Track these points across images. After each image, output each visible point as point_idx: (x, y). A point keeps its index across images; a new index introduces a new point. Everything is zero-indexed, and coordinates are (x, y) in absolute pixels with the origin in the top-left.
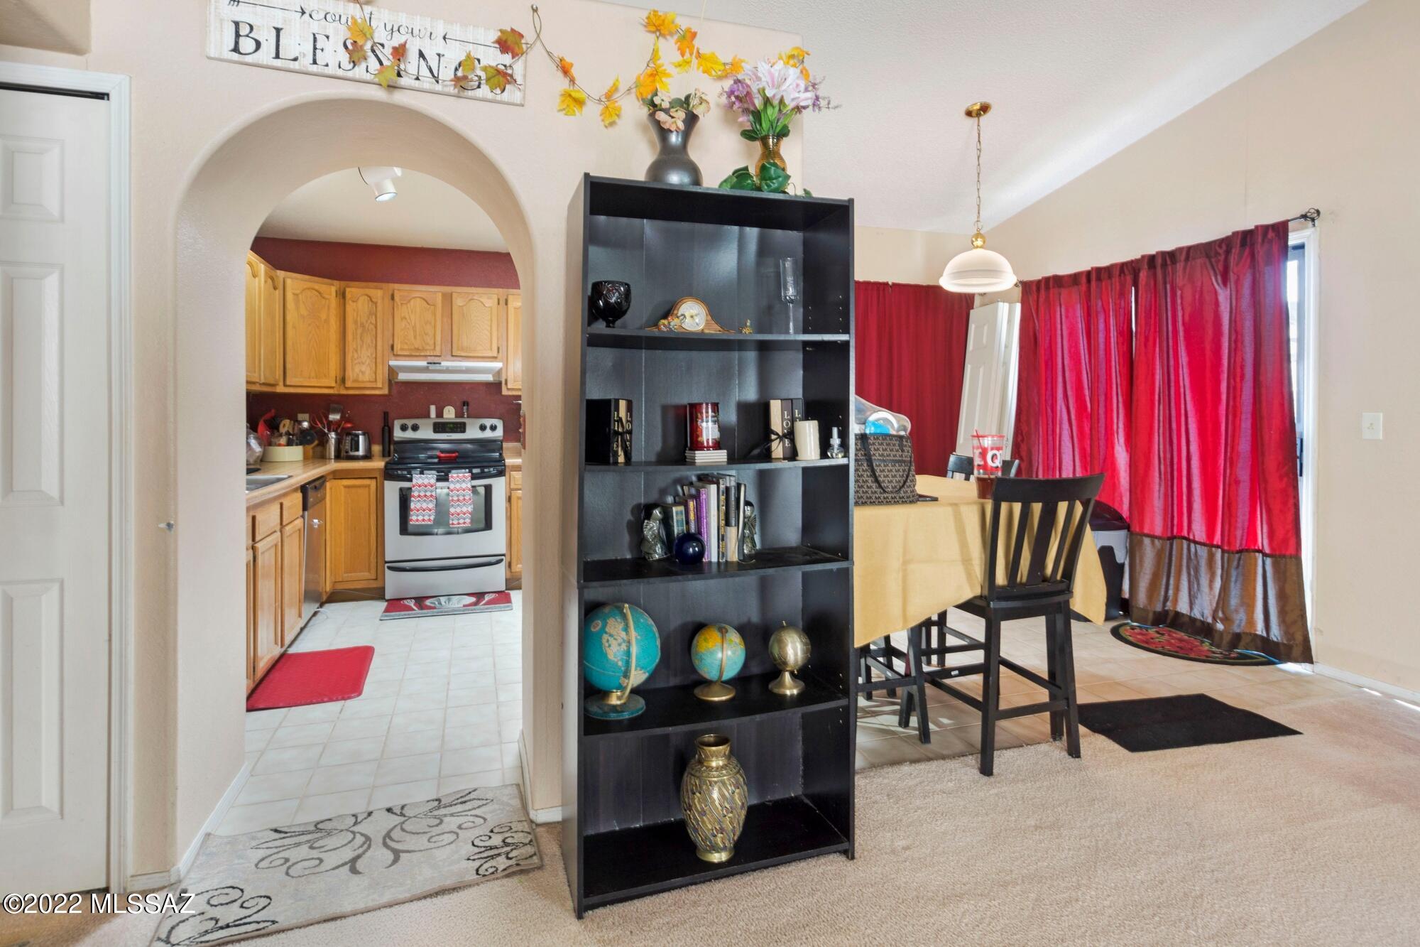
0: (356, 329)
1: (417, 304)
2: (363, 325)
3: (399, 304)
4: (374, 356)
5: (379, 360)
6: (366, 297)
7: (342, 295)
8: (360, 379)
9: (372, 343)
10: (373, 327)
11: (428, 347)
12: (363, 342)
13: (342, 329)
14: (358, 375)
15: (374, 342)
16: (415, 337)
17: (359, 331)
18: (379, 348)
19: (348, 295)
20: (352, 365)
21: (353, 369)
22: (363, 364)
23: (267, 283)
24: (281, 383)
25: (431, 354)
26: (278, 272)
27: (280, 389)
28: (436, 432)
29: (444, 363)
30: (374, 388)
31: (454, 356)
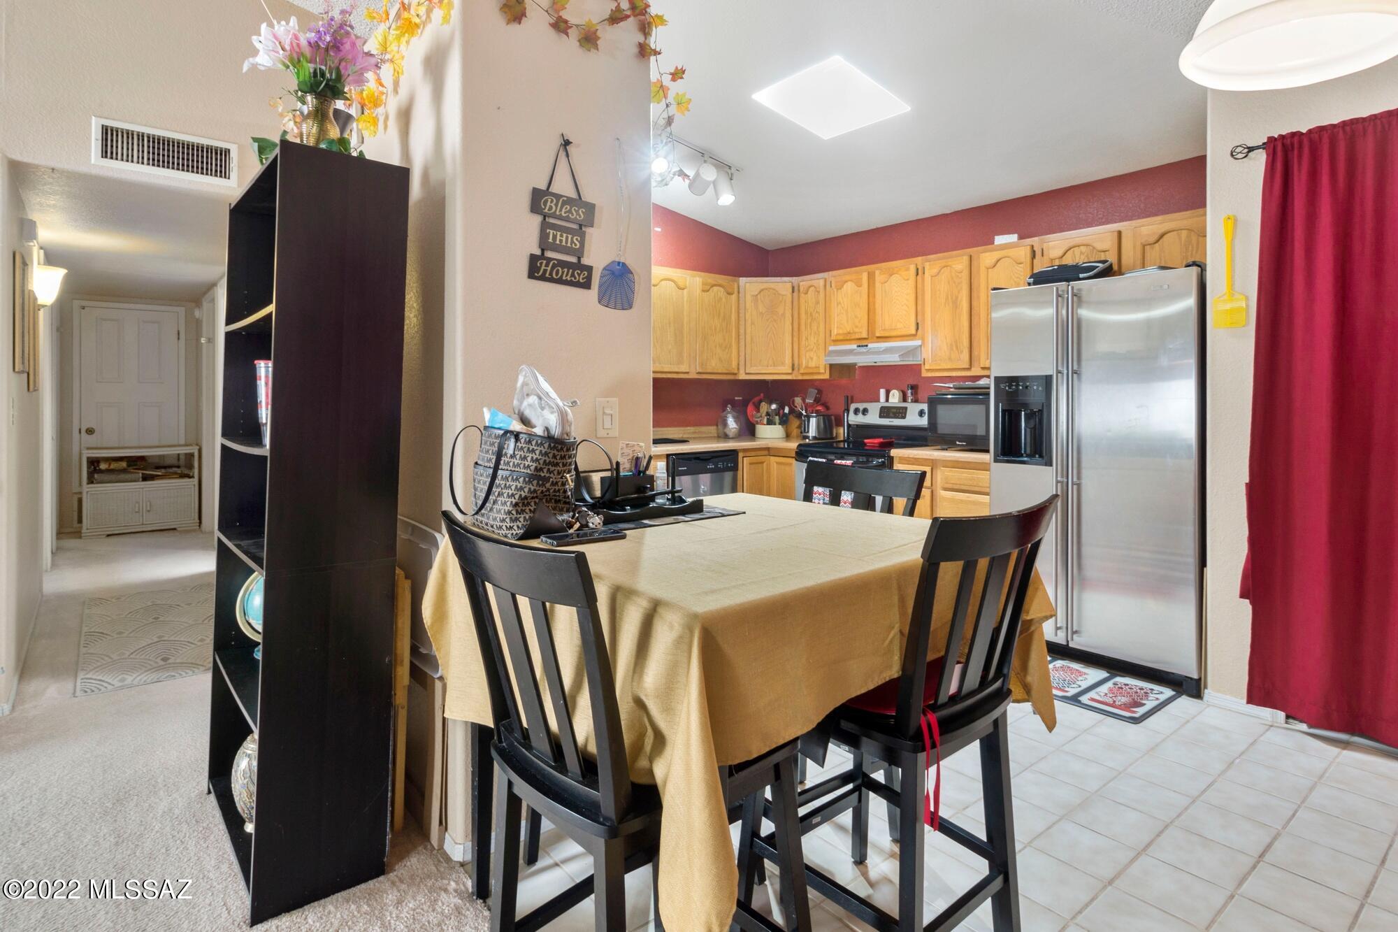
0: (807, 319)
1: (849, 287)
2: (811, 314)
3: (835, 290)
4: (819, 342)
5: (822, 346)
6: (813, 287)
7: (797, 290)
8: (811, 366)
9: (818, 330)
10: (818, 315)
11: (857, 330)
12: (811, 330)
14: (809, 361)
16: (847, 321)
17: (809, 321)
18: (822, 334)
19: (801, 289)
20: (804, 353)
21: (805, 356)
22: (812, 350)
23: (708, 291)
24: (742, 371)
25: (860, 337)
26: (741, 278)
27: (742, 376)
28: (880, 417)
29: (870, 346)
30: (819, 373)
31: (878, 337)
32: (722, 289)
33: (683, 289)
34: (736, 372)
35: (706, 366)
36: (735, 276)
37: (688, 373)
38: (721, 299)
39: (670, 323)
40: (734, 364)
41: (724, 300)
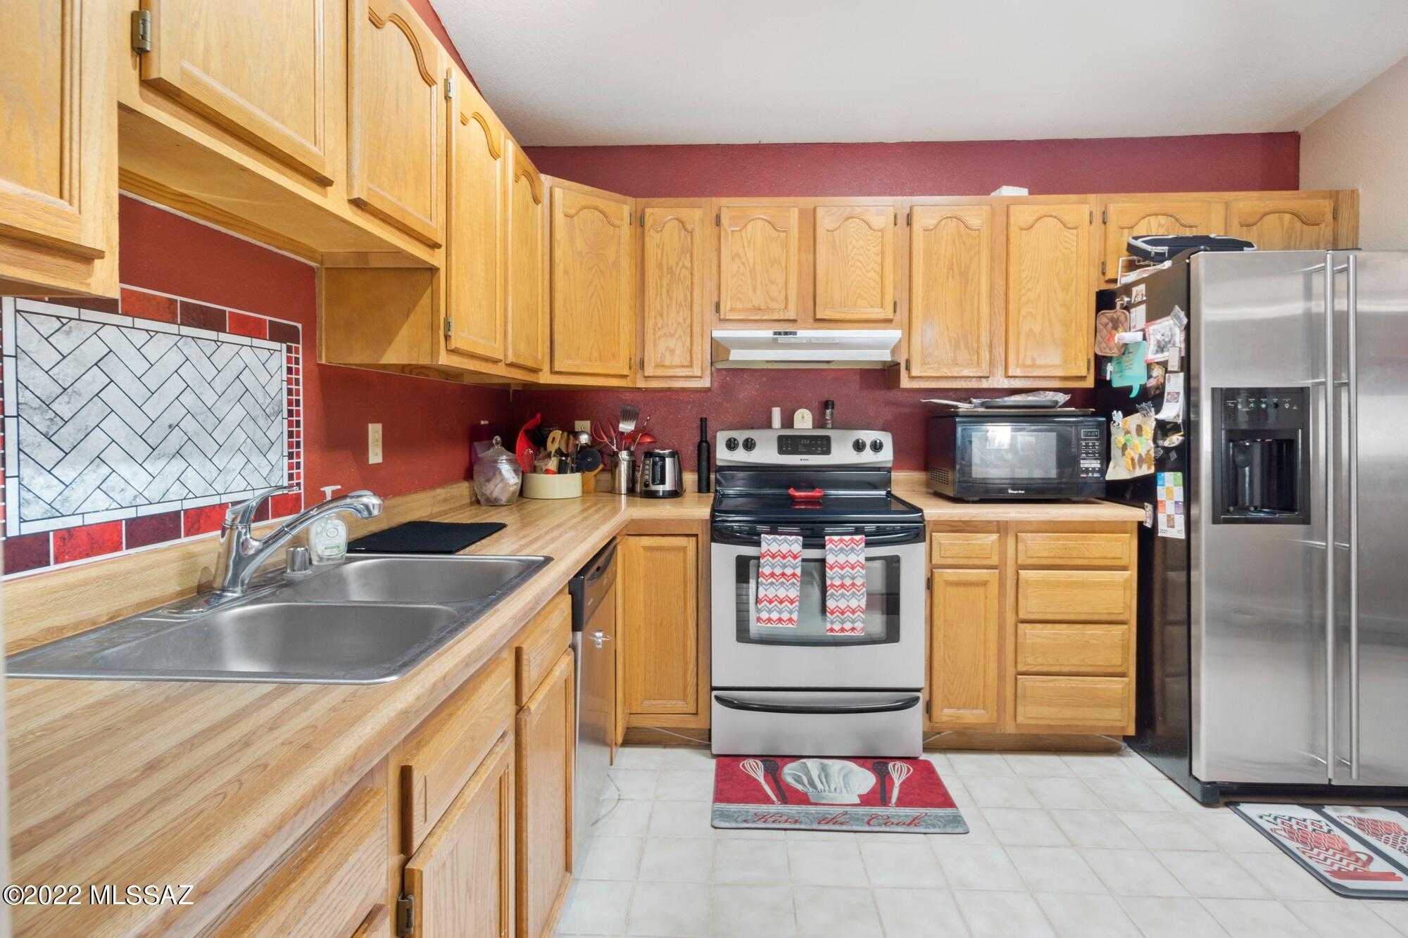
0: (661, 278)
1: (757, 230)
2: (670, 270)
3: (729, 231)
4: (688, 322)
5: (696, 329)
6: (676, 221)
7: (639, 221)
8: (667, 363)
9: (685, 301)
10: (685, 273)
11: (774, 305)
12: (671, 299)
13: (638, 278)
14: (663, 355)
15: (689, 299)
16: (754, 289)
17: (665, 282)
18: (696, 308)
19: (649, 221)
20: (655, 340)
21: (655, 345)
22: (672, 336)
23: (518, 179)
24: (546, 367)
25: (779, 317)
26: (542, 176)
27: (545, 377)
28: (781, 452)
29: (801, 333)
31: (820, 320)
32: (529, 187)
33: (496, 157)
35: (517, 349)
37: (499, 363)
38: (528, 203)
40: (541, 353)
41: (530, 210)
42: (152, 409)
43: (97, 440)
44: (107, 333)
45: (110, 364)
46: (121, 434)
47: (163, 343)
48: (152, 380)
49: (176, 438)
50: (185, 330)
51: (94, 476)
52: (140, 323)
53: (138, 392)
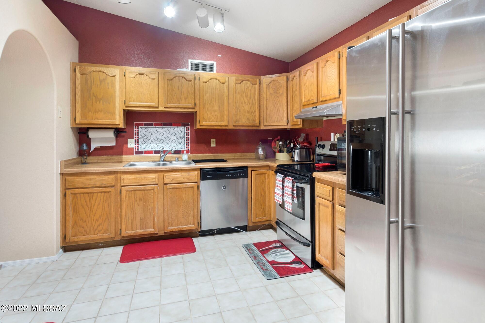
1: (309, 74)
3: (303, 76)
5: (298, 109)
6: (295, 77)
8: (294, 120)
10: (297, 92)
11: (312, 98)
12: (295, 101)
14: (294, 118)
16: (309, 94)
18: (298, 103)
19: (290, 79)
20: (292, 114)
22: (295, 112)
23: (240, 83)
24: (262, 125)
25: (313, 102)
26: (262, 76)
27: (263, 127)
28: (330, 150)
29: (318, 107)
30: (298, 125)
31: (322, 101)
32: (249, 83)
33: (224, 83)
34: (258, 125)
35: (239, 122)
36: (259, 75)
37: (227, 126)
38: (248, 87)
39: (216, 101)
40: (257, 121)
41: (250, 88)
42: (158, 137)
43: (150, 141)
44: (151, 129)
45: (152, 132)
46: (153, 140)
47: (160, 129)
48: (158, 134)
49: (162, 141)
50: (164, 127)
51: (149, 145)
52: (156, 127)
53: (156, 135)
